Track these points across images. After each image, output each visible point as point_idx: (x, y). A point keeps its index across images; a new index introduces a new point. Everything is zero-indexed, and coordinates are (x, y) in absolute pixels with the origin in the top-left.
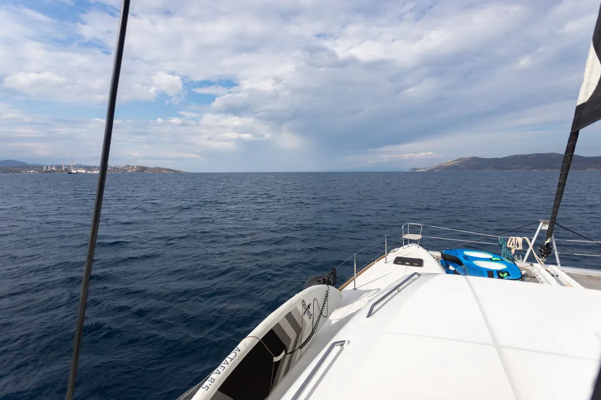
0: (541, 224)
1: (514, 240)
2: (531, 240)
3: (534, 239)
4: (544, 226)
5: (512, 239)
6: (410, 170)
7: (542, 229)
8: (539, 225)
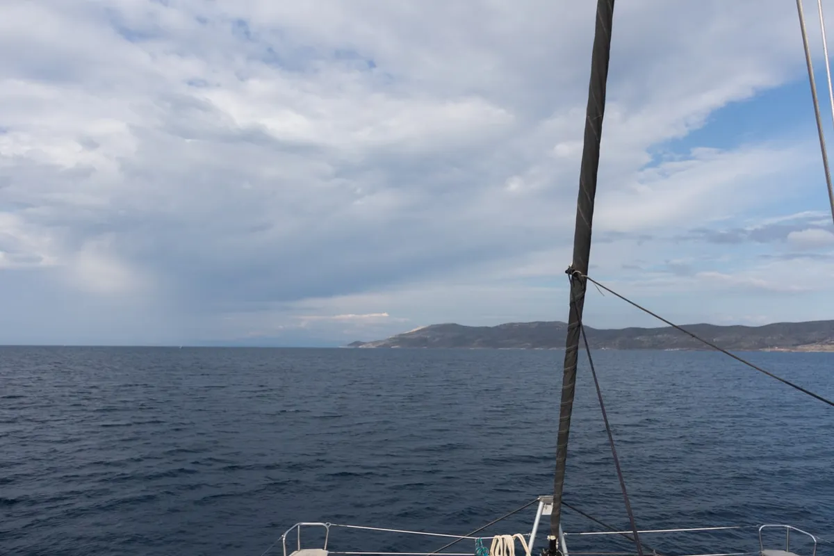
0: (541, 504)
1: (500, 542)
2: (527, 540)
3: (533, 535)
4: (545, 509)
5: (498, 541)
6: (348, 345)
7: (543, 514)
8: (538, 505)
